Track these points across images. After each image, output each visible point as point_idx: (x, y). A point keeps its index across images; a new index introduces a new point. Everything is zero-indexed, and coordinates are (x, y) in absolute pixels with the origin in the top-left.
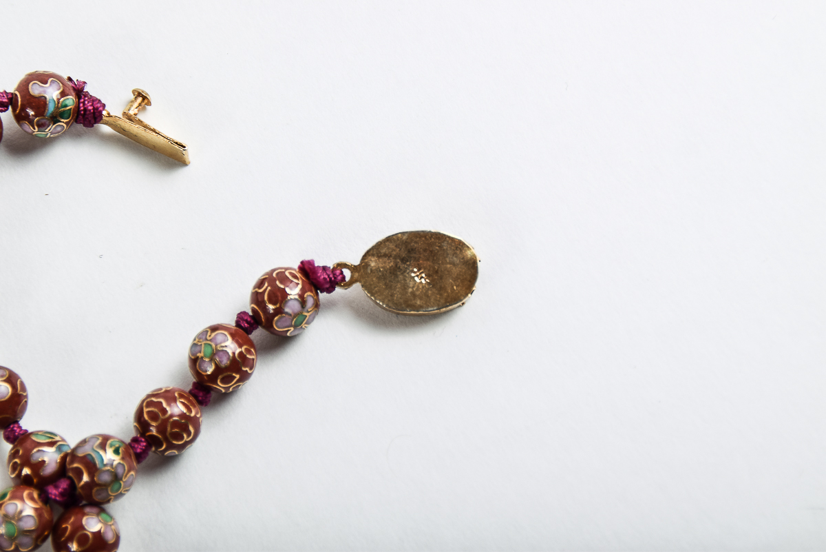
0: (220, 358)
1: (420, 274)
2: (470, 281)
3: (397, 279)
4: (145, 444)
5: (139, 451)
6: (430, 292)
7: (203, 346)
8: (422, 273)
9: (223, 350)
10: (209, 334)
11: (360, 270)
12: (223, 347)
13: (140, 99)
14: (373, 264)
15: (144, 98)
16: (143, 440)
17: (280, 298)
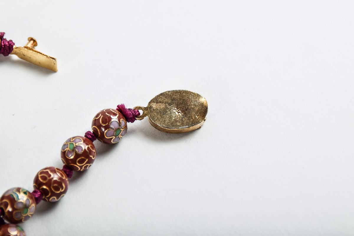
0: (78, 149)
1: (178, 111)
2: (204, 113)
3: (166, 113)
4: (39, 193)
5: (37, 196)
6: (183, 119)
7: (69, 144)
8: (179, 110)
9: (79, 146)
10: (72, 139)
11: (148, 109)
12: (79, 144)
13: (32, 42)
14: (154, 106)
15: (34, 41)
16: (39, 191)
17: (108, 120)
